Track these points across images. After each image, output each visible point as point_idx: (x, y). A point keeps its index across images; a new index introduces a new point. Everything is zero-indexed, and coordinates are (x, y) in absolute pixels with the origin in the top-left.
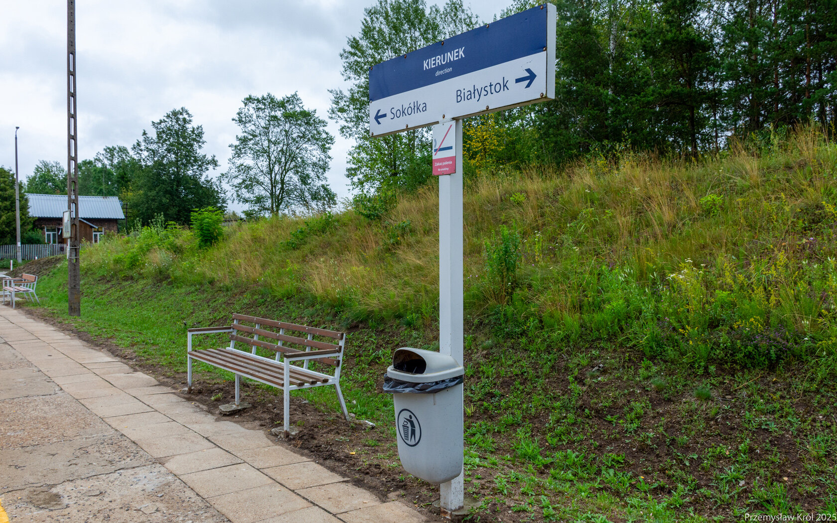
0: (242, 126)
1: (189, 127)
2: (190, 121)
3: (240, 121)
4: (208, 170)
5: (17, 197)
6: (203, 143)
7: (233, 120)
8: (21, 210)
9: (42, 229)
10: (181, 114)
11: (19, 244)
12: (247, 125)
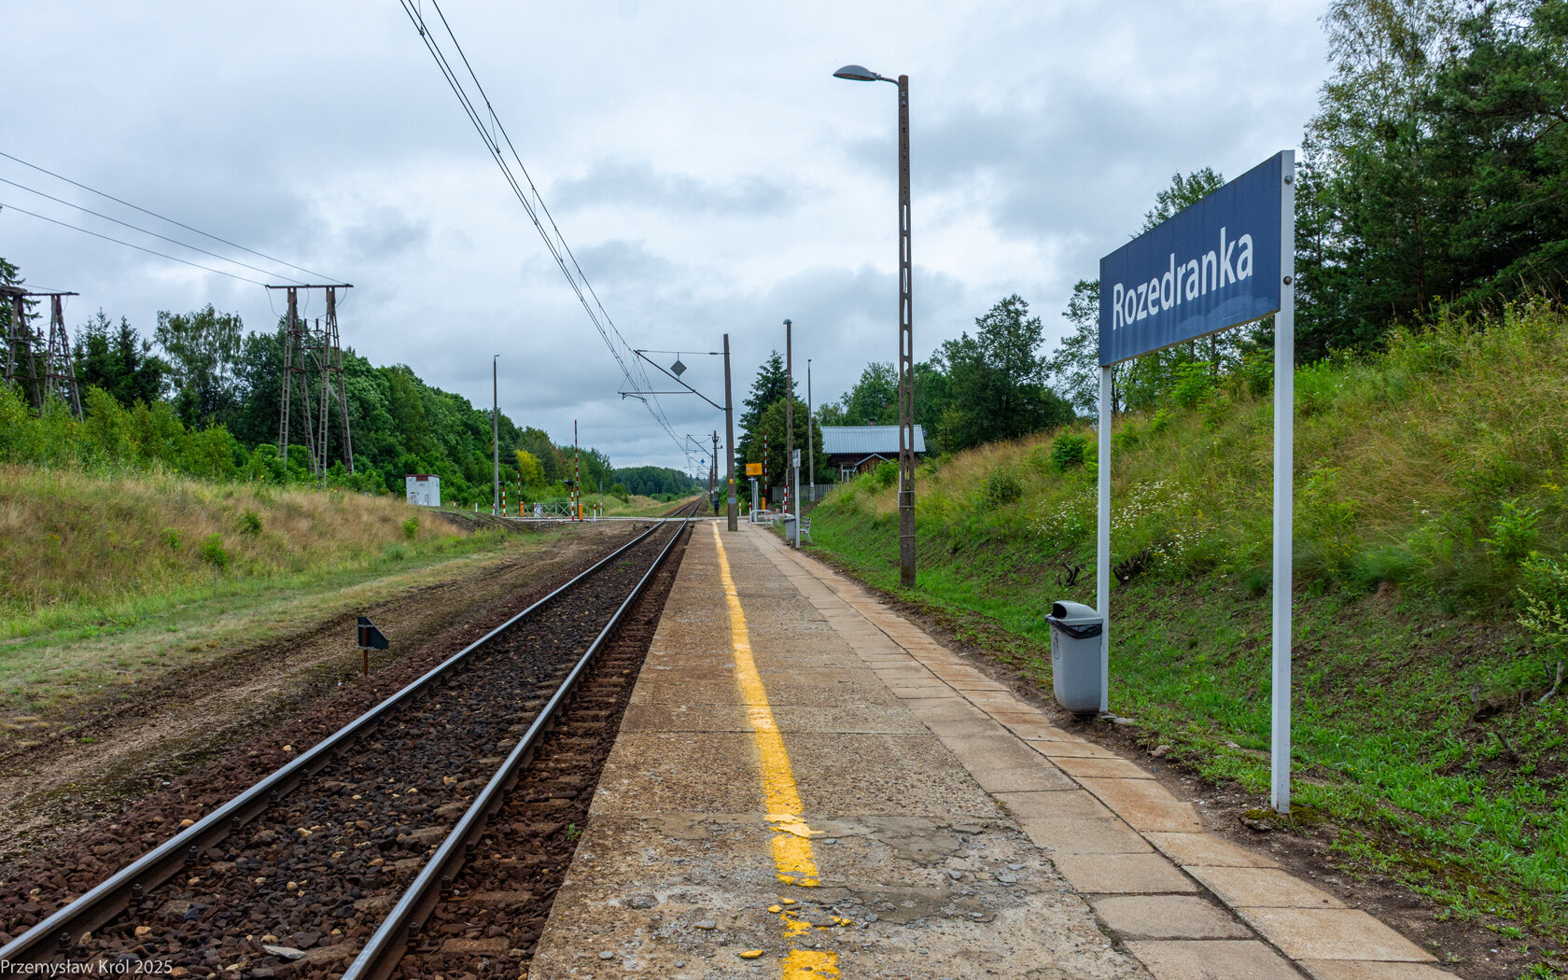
0: (1076, 321)
1: (1023, 320)
2: (1025, 312)
3: (1075, 314)
4: (1048, 377)
5: (810, 434)
6: (1042, 340)
7: (1064, 314)
8: (814, 447)
9: (838, 467)
10: (1014, 304)
11: (812, 484)
12: (1083, 319)
